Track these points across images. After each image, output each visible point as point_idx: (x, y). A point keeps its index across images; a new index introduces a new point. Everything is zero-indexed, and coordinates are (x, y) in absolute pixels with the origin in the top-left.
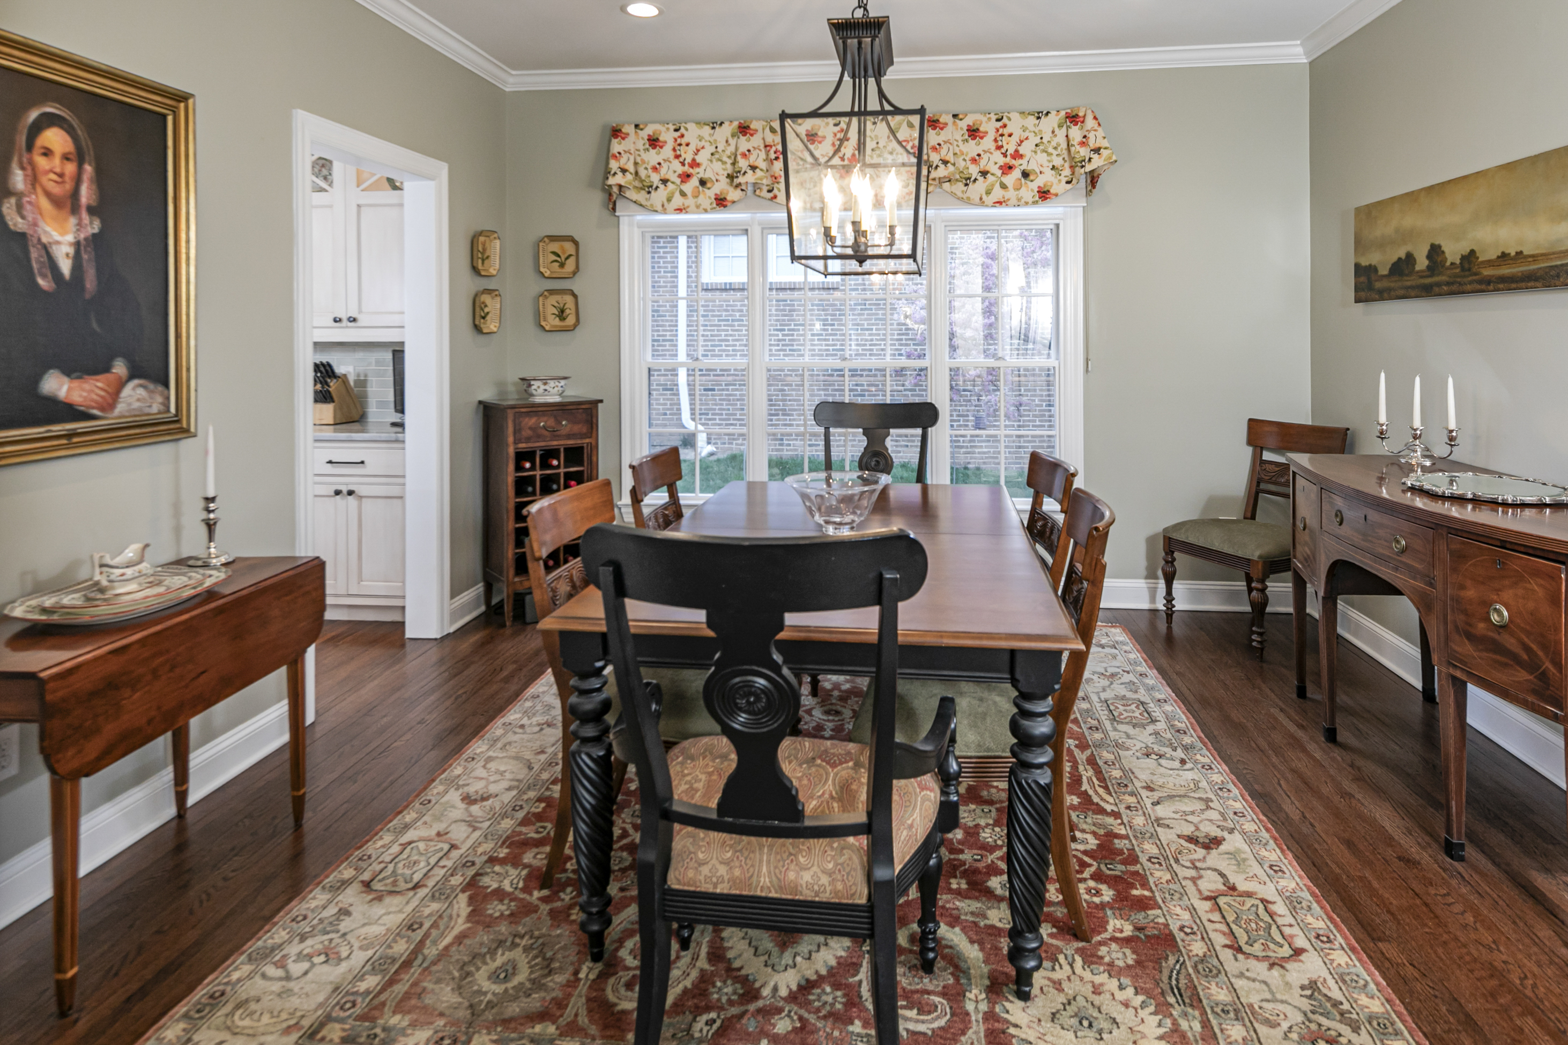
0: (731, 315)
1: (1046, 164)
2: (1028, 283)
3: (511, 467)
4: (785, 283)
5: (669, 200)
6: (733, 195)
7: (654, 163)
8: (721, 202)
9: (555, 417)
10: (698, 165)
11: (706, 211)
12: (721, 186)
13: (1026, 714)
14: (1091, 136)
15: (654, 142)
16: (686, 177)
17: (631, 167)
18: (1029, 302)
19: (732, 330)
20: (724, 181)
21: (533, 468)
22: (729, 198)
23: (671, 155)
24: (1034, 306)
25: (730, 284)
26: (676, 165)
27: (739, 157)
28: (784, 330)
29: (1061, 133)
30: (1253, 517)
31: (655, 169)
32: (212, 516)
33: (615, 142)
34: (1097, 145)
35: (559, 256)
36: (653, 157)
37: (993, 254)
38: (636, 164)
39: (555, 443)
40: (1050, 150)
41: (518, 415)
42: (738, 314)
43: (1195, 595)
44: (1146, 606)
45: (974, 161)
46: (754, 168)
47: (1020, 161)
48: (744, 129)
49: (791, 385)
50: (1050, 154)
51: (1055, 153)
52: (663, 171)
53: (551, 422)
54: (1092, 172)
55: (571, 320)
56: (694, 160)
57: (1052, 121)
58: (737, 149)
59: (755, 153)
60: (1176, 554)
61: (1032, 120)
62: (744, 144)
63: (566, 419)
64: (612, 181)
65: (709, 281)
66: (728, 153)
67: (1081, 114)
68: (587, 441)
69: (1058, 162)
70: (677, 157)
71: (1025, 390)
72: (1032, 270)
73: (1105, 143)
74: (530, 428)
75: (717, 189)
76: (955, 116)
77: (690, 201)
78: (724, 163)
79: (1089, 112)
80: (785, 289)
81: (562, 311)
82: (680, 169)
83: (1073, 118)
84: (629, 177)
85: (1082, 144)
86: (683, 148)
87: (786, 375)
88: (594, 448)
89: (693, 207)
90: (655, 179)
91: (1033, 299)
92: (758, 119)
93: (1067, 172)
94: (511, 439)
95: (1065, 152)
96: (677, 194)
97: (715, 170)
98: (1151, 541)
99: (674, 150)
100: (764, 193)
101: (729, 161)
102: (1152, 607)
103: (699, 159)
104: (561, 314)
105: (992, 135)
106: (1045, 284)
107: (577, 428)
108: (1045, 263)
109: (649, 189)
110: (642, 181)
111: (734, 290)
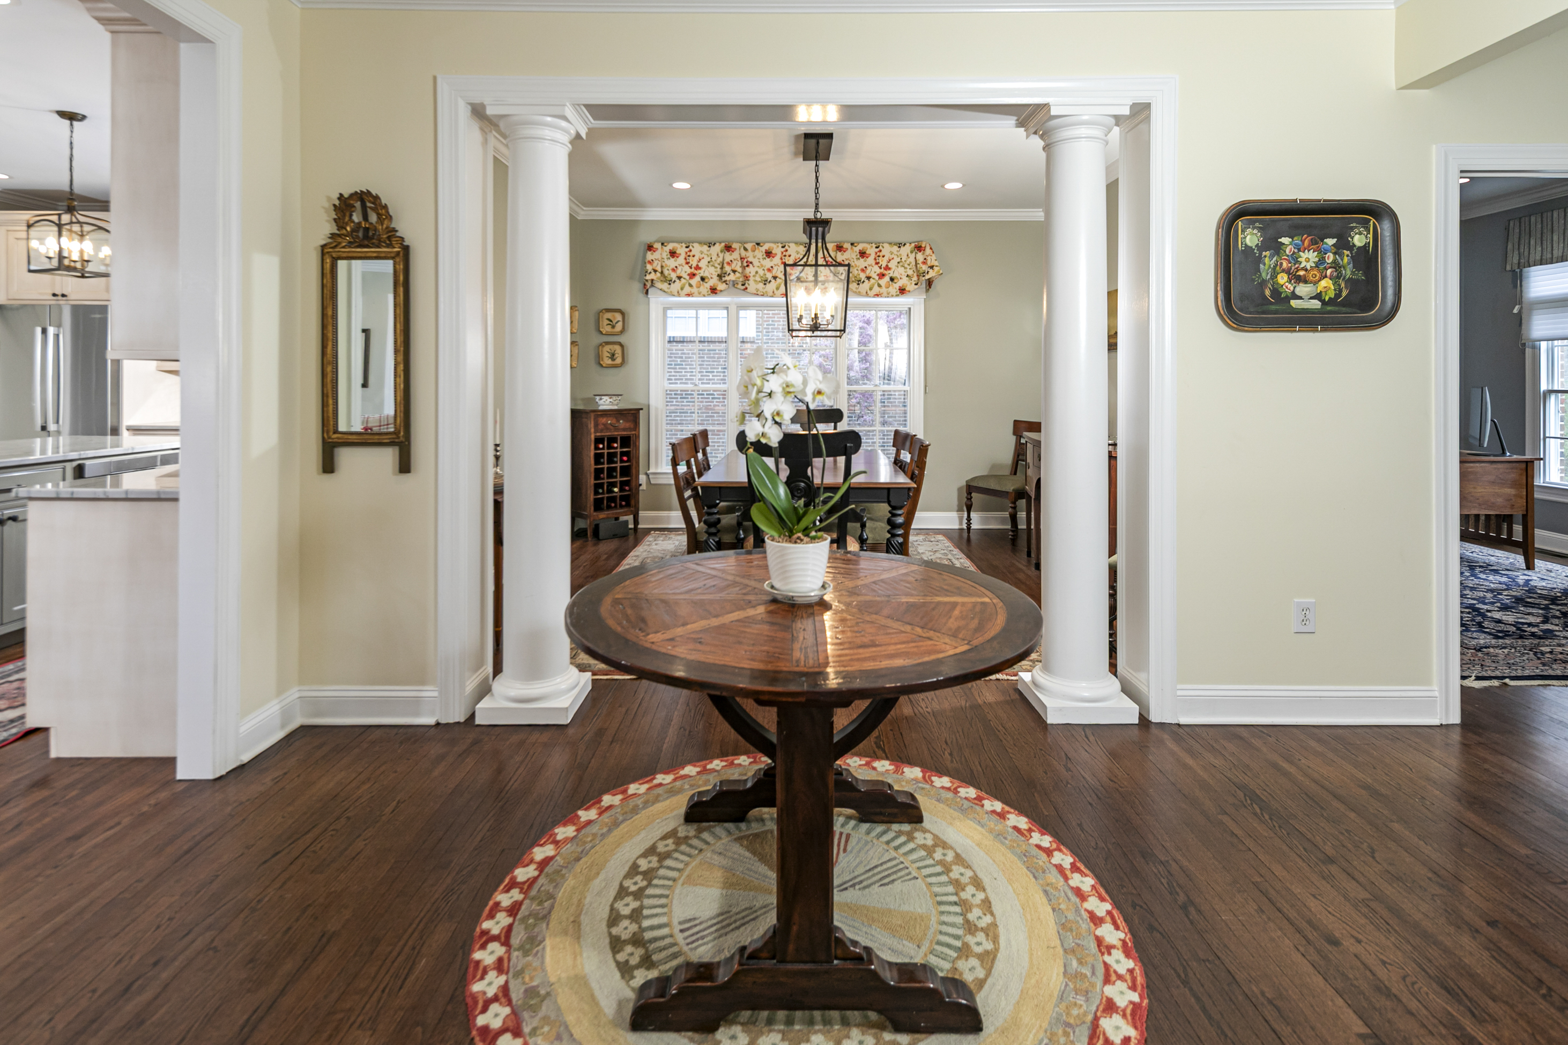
0: (673, 361)
1: (903, 273)
2: (891, 340)
3: (593, 447)
4: (715, 337)
5: (682, 289)
6: (721, 286)
7: (673, 266)
8: (714, 291)
9: (616, 418)
10: (700, 268)
11: (704, 296)
12: (714, 281)
13: (894, 515)
14: (929, 258)
15: (673, 254)
16: (692, 275)
17: (659, 269)
18: (891, 353)
19: (675, 372)
20: (716, 278)
21: (603, 448)
22: (718, 288)
23: (683, 262)
24: (894, 356)
25: (674, 337)
26: (687, 268)
27: (725, 265)
28: (713, 372)
29: (912, 256)
30: (1015, 474)
31: (673, 270)
32: (498, 454)
33: (649, 253)
34: (932, 264)
35: (611, 321)
36: (672, 263)
37: (868, 320)
38: (662, 267)
39: (616, 433)
40: (906, 266)
41: (597, 417)
42: (679, 360)
43: (985, 520)
44: (957, 527)
45: (863, 270)
46: (734, 271)
47: (889, 272)
48: (728, 248)
49: (719, 413)
50: (906, 268)
51: (908, 267)
52: (679, 272)
53: (614, 421)
54: (929, 279)
55: (619, 361)
56: (697, 265)
57: (907, 249)
58: (723, 260)
59: (735, 263)
60: (973, 495)
61: (895, 248)
62: (728, 257)
63: (622, 419)
64: (648, 277)
65: (703, 336)
66: (718, 261)
67: (923, 246)
68: (634, 432)
69: (910, 272)
70: (687, 263)
71: (888, 417)
72: (893, 331)
73: (936, 263)
74: (603, 424)
75: (711, 283)
76: (852, 244)
77: (695, 290)
78: (716, 268)
79: (928, 245)
80: (715, 342)
81: (613, 355)
82: (689, 271)
83: (919, 248)
84: (658, 274)
85: (924, 263)
86: (691, 258)
87: (715, 406)
88: (637, 437)
89: (696, 293)
90: (673, 276)
91: (895, 351)
92: (737, 242)
93: (915, 278)
94: (593, 430)
95: (914, 267)
96: (687, 285)
97: (711, 272)
98: (960, 490)
99: (686, 259)
100: (740, 286)
101: (719, 267)
102: (961, 527)
103: (700, 265)
104: (613, 357)
105: (873, 256)
106: (901, 341)
107: (628, 425)
108: (902, 326)
109: (670, 282)
110: (665, 277)
111: (687, 342)
